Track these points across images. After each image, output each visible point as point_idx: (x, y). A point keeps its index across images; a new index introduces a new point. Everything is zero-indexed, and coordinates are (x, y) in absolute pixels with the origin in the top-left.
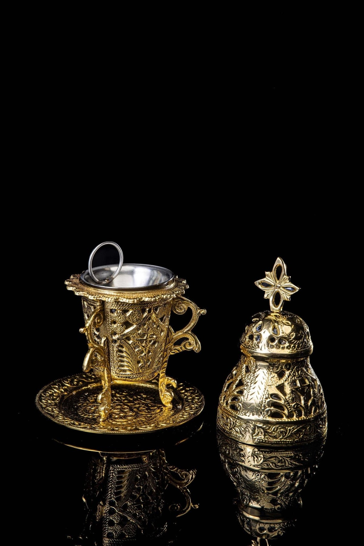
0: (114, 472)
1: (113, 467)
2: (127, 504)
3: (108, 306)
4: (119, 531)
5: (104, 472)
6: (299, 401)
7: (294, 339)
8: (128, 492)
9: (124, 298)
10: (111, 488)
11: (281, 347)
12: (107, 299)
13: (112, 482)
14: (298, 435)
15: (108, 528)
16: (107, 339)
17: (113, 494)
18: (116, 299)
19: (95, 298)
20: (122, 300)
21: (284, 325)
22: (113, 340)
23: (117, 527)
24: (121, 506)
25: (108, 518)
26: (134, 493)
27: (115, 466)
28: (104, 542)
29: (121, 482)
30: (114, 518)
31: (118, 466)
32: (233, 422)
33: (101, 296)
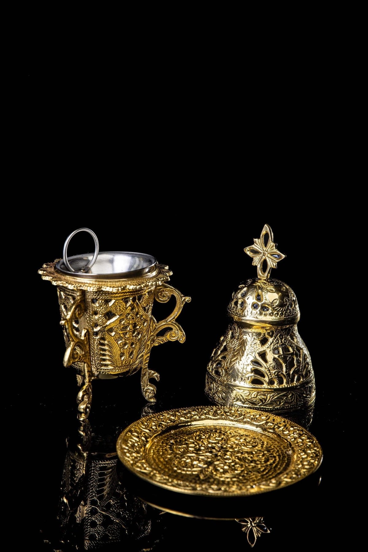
0: (96, 469)
1: (94, 463)
2: (109, 503)
3: (89, 296)
4: (102, 532)
5: (84, 469)
6: (280, 369)
7: (277, 306)
8: (111, 489)
9: (107, 286)
10: (92, 486)
11: (263, 314)
12: (89, 288)
13: (93, 480)
14: (278, 403)
15: (90, 530)
16: (88, 331)
17: (95, 493)
18: (99, 288)
19: (76, 288)
20: (106, 288)
21: (268, 293)
22: (94, 332)
23: (100, 529)
24: (104, 505)
25: (90, 519)
26: (118, 491)
27: (96, 462)
28: (85, 545)
29: (104, 479)
30: (97, 518)
31: (100, 462)
32: (216, 387)
33: (82, 285)
